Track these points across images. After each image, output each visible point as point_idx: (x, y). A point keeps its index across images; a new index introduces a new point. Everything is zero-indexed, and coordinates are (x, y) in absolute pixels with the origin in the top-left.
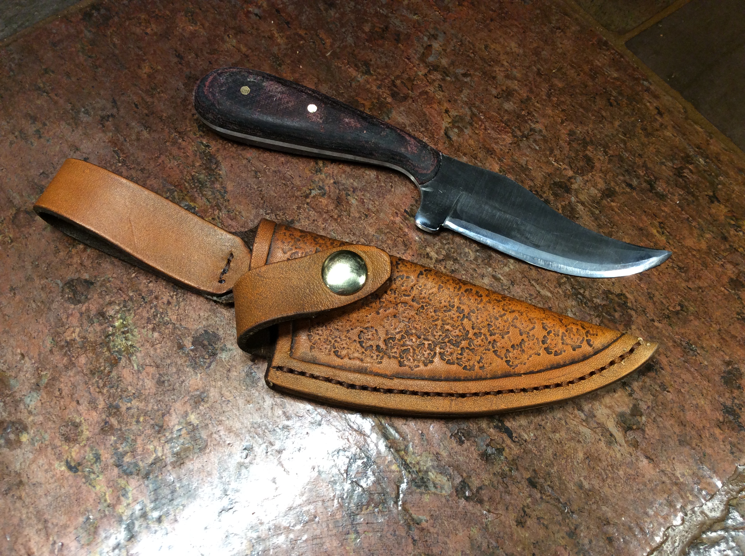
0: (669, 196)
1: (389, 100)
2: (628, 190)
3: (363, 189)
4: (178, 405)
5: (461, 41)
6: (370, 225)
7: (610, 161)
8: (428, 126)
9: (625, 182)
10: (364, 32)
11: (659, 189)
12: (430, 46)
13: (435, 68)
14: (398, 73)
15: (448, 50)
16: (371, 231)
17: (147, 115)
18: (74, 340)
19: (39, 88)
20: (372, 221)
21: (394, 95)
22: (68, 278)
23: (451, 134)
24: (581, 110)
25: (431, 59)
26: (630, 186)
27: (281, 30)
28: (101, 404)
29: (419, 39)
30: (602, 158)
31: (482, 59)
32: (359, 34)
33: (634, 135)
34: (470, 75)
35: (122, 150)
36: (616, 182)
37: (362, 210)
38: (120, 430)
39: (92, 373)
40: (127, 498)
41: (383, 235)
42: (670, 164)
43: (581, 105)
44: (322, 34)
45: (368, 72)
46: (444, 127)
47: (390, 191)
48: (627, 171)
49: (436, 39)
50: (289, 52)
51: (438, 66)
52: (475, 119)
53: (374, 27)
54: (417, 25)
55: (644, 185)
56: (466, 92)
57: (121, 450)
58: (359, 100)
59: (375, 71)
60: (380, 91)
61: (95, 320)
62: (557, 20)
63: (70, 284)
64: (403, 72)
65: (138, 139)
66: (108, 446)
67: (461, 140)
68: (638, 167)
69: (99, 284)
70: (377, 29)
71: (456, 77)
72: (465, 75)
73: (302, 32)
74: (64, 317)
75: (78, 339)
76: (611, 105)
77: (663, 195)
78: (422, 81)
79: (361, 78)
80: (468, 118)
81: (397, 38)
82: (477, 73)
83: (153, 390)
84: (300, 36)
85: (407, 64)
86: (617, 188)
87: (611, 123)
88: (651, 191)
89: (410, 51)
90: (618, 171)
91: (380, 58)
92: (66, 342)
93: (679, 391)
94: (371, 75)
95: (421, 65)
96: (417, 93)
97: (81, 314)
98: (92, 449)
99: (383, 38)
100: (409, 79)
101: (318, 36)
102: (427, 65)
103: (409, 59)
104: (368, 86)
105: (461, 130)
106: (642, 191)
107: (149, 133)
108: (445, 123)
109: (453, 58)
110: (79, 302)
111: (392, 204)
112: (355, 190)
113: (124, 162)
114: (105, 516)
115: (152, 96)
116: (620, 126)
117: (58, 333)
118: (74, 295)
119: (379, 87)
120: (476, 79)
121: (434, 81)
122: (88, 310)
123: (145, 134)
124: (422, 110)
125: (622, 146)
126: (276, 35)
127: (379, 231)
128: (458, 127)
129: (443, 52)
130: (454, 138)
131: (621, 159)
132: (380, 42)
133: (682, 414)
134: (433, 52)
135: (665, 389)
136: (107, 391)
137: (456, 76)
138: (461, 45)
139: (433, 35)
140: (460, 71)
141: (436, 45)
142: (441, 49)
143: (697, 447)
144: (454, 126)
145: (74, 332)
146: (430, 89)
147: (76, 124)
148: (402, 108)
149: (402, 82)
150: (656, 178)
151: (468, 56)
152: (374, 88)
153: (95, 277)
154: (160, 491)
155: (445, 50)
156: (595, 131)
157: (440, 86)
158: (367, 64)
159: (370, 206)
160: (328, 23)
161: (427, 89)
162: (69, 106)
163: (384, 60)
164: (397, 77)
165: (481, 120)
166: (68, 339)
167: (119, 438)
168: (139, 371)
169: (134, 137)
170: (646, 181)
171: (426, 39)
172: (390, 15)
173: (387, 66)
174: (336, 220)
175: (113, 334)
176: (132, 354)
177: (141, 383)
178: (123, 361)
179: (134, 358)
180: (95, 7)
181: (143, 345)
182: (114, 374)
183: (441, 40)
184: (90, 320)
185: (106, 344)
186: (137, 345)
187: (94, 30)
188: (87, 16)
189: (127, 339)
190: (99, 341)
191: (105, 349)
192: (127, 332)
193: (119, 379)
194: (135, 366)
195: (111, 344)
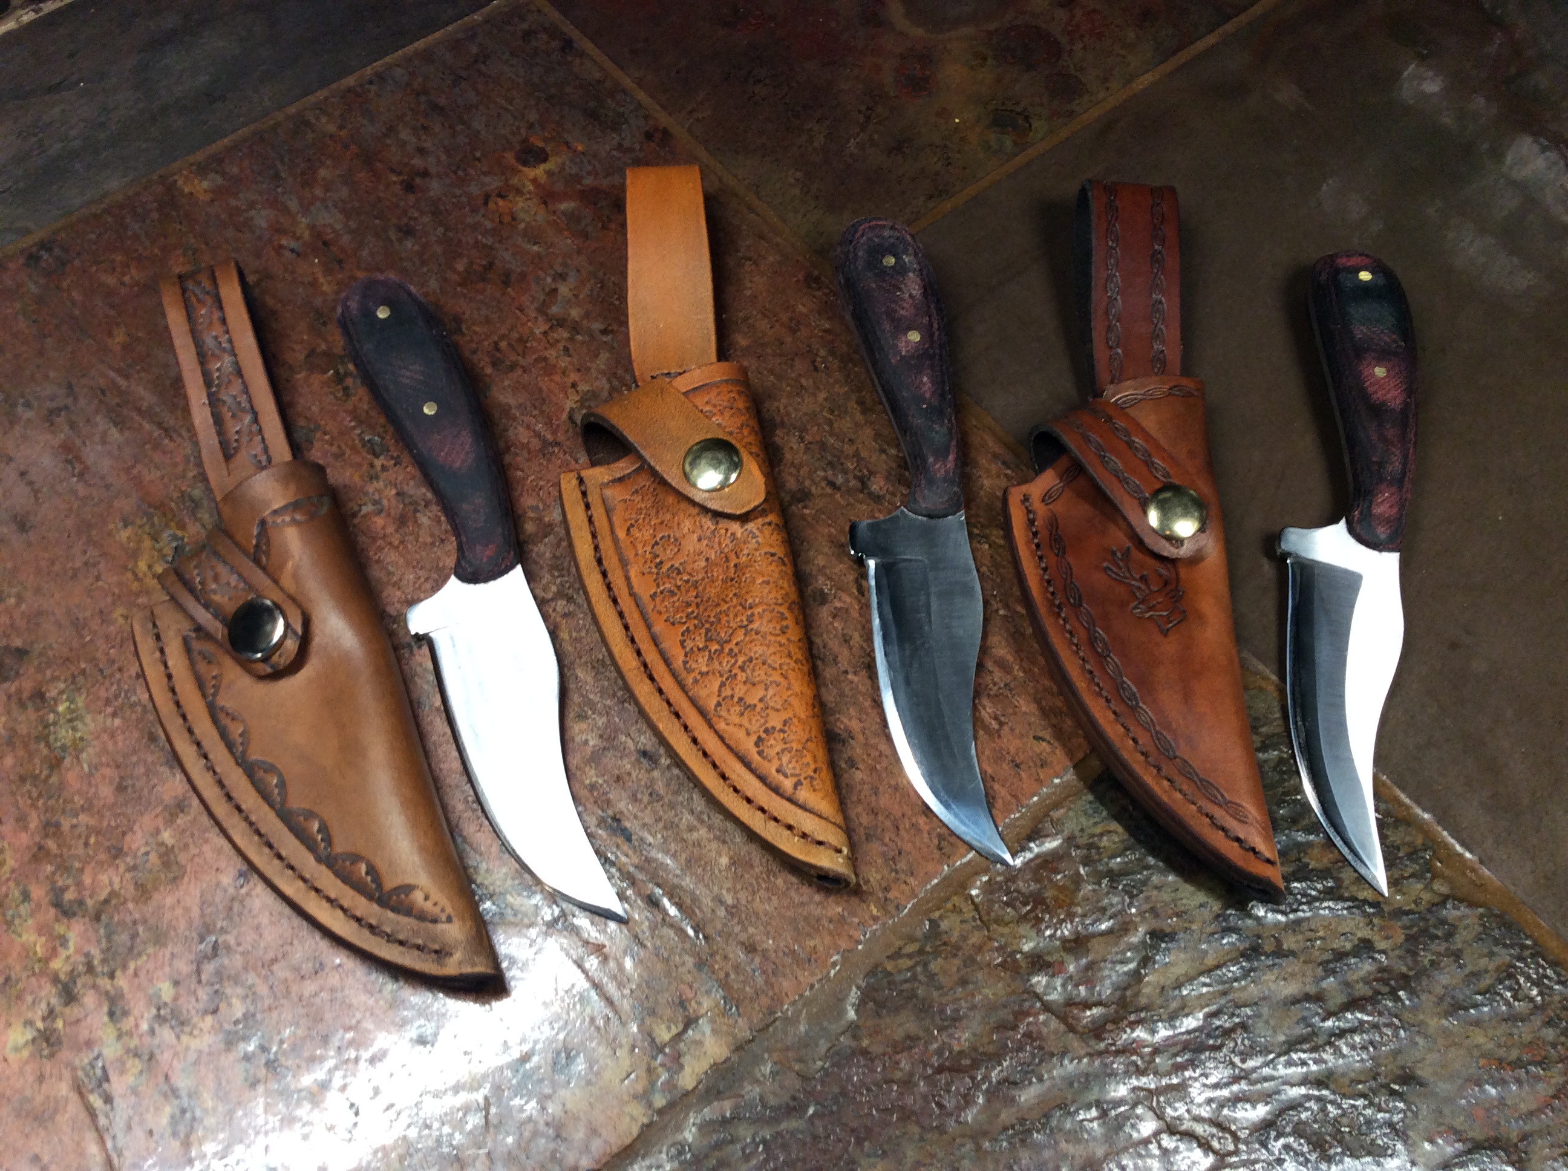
0: (888, 497)
1: (489, 370)
2: (829, 490)
4: (147, 819)
5: (602, 282)
7: (807, 449)
9: (825, 478)
10: (455, 271)
11: (874, 488)
12: (555, 290)
13: (561, 322)
14: (503, 331)
15: (582, 296)
17: (118, 405)
21: (495, 363)
24: (772, 378)
25: (555, 310)
26: (832, 484)
27: (328, 271)
28: (34, 823)
29: (538, 280)
30: (795, 447)
32: (449, 274)
33: (846, 412)
34: (612, 331)
35: (78, 459)
36: (813, 481)
38: (61, 856)
39: (23, 779)
40: (67, 948)
42: (893, 452)
43: (772, 372)
48: (830, 463)
49: (564, 280)
51: (565, 320)
53: (471, 263)
54: (537, 260)
55: (853, 483)
57: (60, 884)
59: (468, 329)
60: (476, 358)
61: (30, 705)
62: (748, 247)
64: (511, 330)
65: (104, 442)
66: (42, 876)
68: (847, 457)
69: (36, 653)
70: (475, 267)
71: (592, 337)
72: (604, 332)
76: (816, 369)
77: (879, 497)
78: (540, 341)
80: (605, 394)
81: (506, 280)
83: (111, 799)
85: (518, 318)
86: (813, 489)
87: (814, 395)
88: (862, 491)
89: (524, 298)
90: (817, 464)
91: (479, 309)
93: (873, 769)
94: (463, 333)
95: (540, 319)
96: (530, 359)
97: (9, 696)
98: (18, 885)
99: (484, 280)
100: (521, 340)
102: (549, 319)
103: (521, 311)
106: (849, 491)
107: (121, 431)
109: (589, 306)
110: (7, 679)
113: (81, 476)
114: (34, 974)
115: (128, 377)
116: (826, 399)
119: (476, 351)
121: (558, 341)
122: (20, 690)
123: (115, 433)
124: (537, 385)
125: (827, 428)
126: (322, 280)
129: (573, 299)
131: (823, 446)
132: (480, 285)
133: (873, 798)
134: (559, 298)
135: (852, 766)
136: (44, 804)
137: (591, 334)
138: (602, 288)
139: (560, 275)
140: (598, 326)
141: (564, 290)
142: (570, 295)
143: (891, 844)
146: (551, 354)
147: (11, 423)
148: (507, 383)
149: (509, 344)
150: (872, 473)
151: (612, 304)
152: (467, 354)
153: (32, 643)
154: (115, 937)
155: (576, 296)
156: (789, 408)
157: (566, 349)
158: (457, 319)
160: (401, 259)
161: (547, 354)
163: (484, 312)
164: (503, 337)
167: (58, 867)
168: (91, 773)
169: (97, 439)
170: (855, 477)
171: (549, 280)
172: (497, 245)
173: (488, 321)
175: (55, 724)
176: (82, 751)
177: (93, 790)
178: (68, 761)
179: (84, 756)
180: (44, 245)
181: (98, 737)
182: (54, 780)
183: (572, 279)
184: (22, 705)
185: (44, 738)
186: (90, 738)
187: (42, 281)
188: (32, 259)
189: (74, 729)
190: (34, 733)
191: (43, 745)
192: (76, 719)
193: (62, 786)
194: (86, 767)
195: (52, 738)
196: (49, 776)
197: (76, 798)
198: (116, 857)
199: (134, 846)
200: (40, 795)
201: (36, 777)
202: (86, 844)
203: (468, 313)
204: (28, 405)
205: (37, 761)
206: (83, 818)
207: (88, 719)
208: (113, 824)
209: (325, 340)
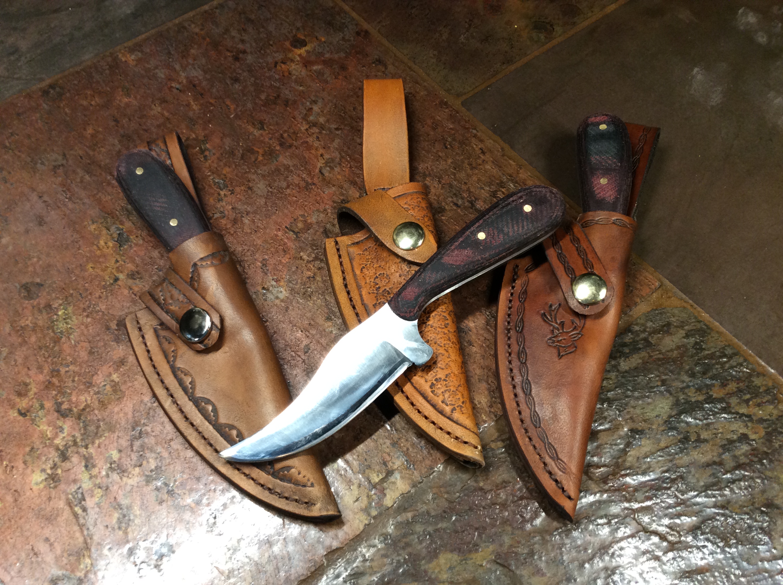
1: (278, 148)
2: (455, 208)
3: (255, 212)
4: (105, 368)
5: (335, 105)
6: (259, 238)
8: (307, 166)
9: (453, 202)
10: (260, 99)
11: (478, 206)
12: (312, 109)
13: (315, 124)
14: (285, 128)
15: (325, 112)
16: (259, 242)
17: (89, 164)
18: (27, 325)
19: (6, 147)
20: (260, 235)
21: (281, 145)
22: (24, 282)
23: (324, 171)
25: (311, 118)
27: (196, 99)
28: (46, 370)
29: (303, 104)
30: (436, 186)
31: (351, 117)
33: (462, 169)
34: (341, 129)
35: (69, 190)
37: (253, 227)
38: (60, 387)
39: (40, 348)
40: (63, 433)
41: (268, 245)
44: (228, 102)
45: (262, 128)
46: (319, 167)
47: (275, 213)
49: (316, 103)
50: (202, 116)
51: (317, 123)
52: (343, 160)
53: (268, 95)
54: (302, 94)
56: (337, 141)
57: (60, 400)
58: (255, 148)
59: (267, 127)
60: (271, 142)
61: (44, 311)
62: (410, 88)
63: (26, 287)
64: (290, 128)
65: (82, 182)
66: (50, 397)
67: (331, 175)
68: (463, 191)
69: (47, 285)
70: (270, 97)
71: (330, 131)
72: (337, 129)
73: (212, 101)
74: (20, 310)
75: (30, 325)
76: (447, 148)
78: (304, 134)
79: (257, 133)
80: (337, 160)
81: (286, 104)
82: (346, 128)
83: (86, 358)
84: (211, 103)
85: (293, 122)
86: (446, 207)
87: (446, 160)
89: (295, 113)
90: (448, 195)
91: (273, 118)
92: (21, 327)
94: (265, 130)
95: (304, 123)
97: (33, 307)
98: (38, 401)
99: (275, 104)
100: (294, 133)
101: (224, 103)
102: (308, 122)
103: (294, 119)
104: (262, 138)
105: (332, 168)
107: (90, 177)
108: (320, 163)
109: (328, 116)
110: (32, 298)
111: (276, 223)
112: (248, 213)
113: (70, 199)
115: (94, 150)
117: (15, 321)
118: (28, 294)
119: (270, 139)
120: (346, 132)
121: (313, 134)
122: (39, 304)
123: (87, 177)
124: (303, 155)
125: (453, 177)
126: (192, 103)
127: (265, 241)
128: (330, 167)
130: (327, 174)
132: (273, 106)
134: (314, 113)
136: (51, 359)
137: (330, 129)
138: (335, 108)
139: (314, 101)
140: (333, 126)
141: (316, 108)
142: (319, 111)
144: (326, 166)
145: (27, 320)
146: (310, 140)
147: (34, 172)
148: (287, 154)
149: (288, 135)
150: (476, 199)
152: (267, 140)
153: (45, 281)
155: (322, 112)
157: (318, 137)
158: (262, 123)
159: (259, 225)
160: (233, 93)
161: (308, 140)
162: (29, 160)
163: (275, 119)
164: (285, 131)
165: (347, 161)
166: (23, 325)
167: (59, 392)
168: (75, 345)
169: (78, 180)
170: (468, 201)
171: (308, 103)
172: (281, 87)
173: (277, 124)
174: (232, 235)
175: (57, 320)
176: (71, 334)
177: (77, 354)
178: (63, 339)
179: (72, 336)
180: (52, 86)
181: (79, 328)
182: (56, 348)
183: (320, 104)
184: (40, 311)
185: (51, 327)
186: (74, 327)
187: (51, 104)
188: (45, 93)
189: (67, 323)
190: (47, 325)
191: (51, 331)
192: (68, 318)
193: (61, 351)
194: (73, 342)
195: (55, 327)
196: (54, 347)
197: (68, 357)
198: (88, 387)
199: (98, 382)
200: (49, 356)
201: (48, 347)
202: (73, 381)
203: (267, 120)
204: (42, 163)
205: (47, 339)
206: (72, 367)
207: (74, 318)
208: (87, 370)
209: (195, 133)
